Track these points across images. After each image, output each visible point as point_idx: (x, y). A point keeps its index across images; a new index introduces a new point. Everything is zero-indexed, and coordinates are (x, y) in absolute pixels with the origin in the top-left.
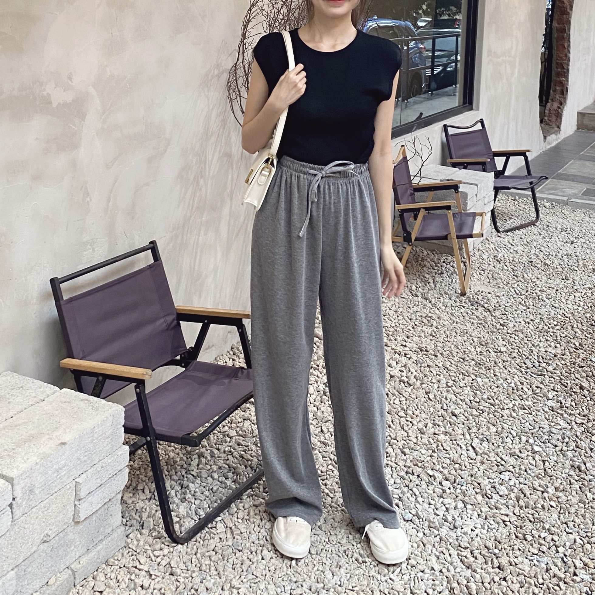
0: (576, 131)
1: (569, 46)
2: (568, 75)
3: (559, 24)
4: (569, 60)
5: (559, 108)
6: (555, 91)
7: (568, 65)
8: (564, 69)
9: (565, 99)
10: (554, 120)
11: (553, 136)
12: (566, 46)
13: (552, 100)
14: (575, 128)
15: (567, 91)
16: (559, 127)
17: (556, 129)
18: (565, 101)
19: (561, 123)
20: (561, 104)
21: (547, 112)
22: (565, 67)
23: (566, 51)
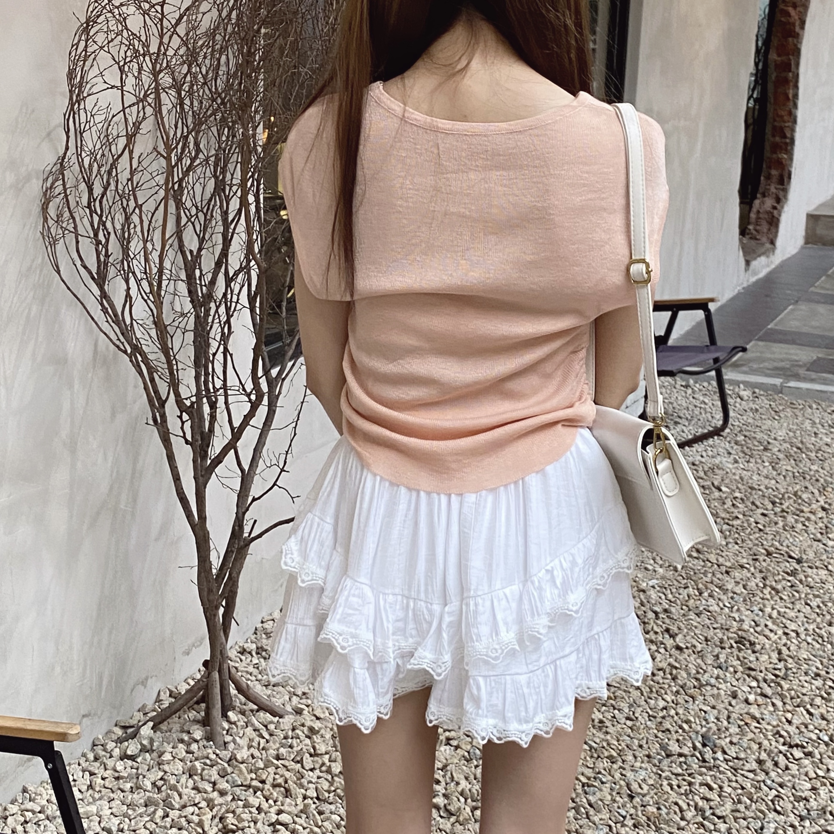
0: (802, 248)
1: (796, 96)
2: (792, 149)
3: (779, 55)
4: (795, 122)
5: (775, 208)
6: (769, 177)
7: (793, 130)
8: (785, 137)
9: (785, 191)
10: (765, 230)
11: (762, 260)
12: (791, 96)
13: (764, 196)
14: (800, 242)
15: (789, 177)
16: (772, 242)
17: (768, 245)
18: (786, 197)
19: (776, 236)
20: (778, 200)
21: (753, 215)
22: (788, 135)
23: (791, 104)
